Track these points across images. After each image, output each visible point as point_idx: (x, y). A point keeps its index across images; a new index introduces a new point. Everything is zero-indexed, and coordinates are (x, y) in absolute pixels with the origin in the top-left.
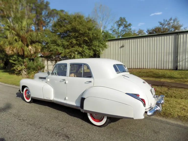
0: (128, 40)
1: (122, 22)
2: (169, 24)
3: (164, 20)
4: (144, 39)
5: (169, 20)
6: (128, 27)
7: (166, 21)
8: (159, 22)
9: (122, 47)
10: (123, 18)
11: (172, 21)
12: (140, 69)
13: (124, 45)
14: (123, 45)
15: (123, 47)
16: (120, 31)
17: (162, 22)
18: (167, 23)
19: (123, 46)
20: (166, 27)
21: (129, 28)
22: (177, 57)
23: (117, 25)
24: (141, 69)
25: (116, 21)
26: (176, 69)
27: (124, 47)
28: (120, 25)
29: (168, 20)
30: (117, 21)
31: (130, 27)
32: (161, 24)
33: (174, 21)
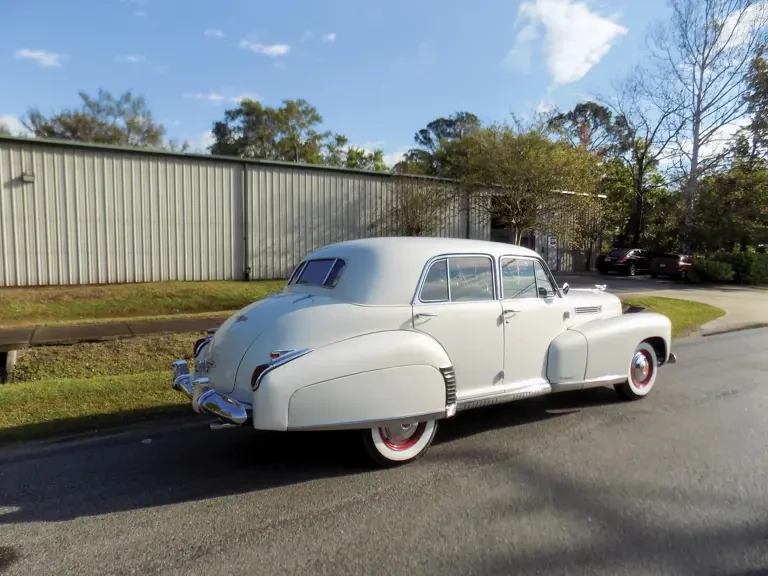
0: (53, 153)
3: (101, 92)
4: (135, 164)
7: (110, 98)
9: (21, 180)
11: (128, 106)
12: (120, 284)
13: (33, 175)
14: (22, 175)
15: (27, 182)
17: (94, 96)
19: (26, 179)
22: (246, 239)
24: (125, 282)
26: (245, 276)
27: (30, 186)
32: (89, 104)
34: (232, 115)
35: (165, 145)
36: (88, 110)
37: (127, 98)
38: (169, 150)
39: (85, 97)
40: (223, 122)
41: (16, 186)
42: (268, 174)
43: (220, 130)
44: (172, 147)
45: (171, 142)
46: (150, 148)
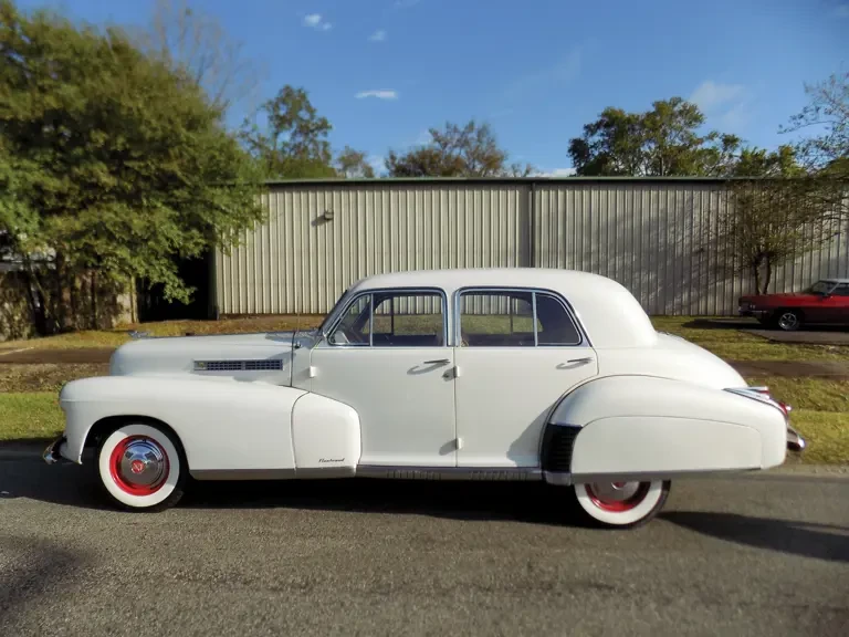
0: (348, 191)
1: (290, 108)
2: (464, 143)
3: (448, 126)
5: (466, 128)
6: (316, 132)
7: (456, 130)
8: (430, 131)
9: (324, 219)
10: (296, 94)
11: (473, 135)
13: (333, 213)
14: (326, 212)
15: (328, 220)
16: (279, 147)
17: (442, 131)
18: (457, 137)
19: (327, 216)
20: (456, 152)
21: (320, 138)
23: (271, 118)
25: (265, 102)
27: (330, 222)
28: (281, 122)
29: (462, 129)
30: (270, 103)
31: (325, 134)
32: (438, 140)
33: (481, 133)
34: (590, 129)
35: (507, 171)
36: (437, 145)
37: (471, 127)
38: (511, 175)
39: (435, 134)
40: (583, 139)
41: (321, 223)
42: (560, 193)
43: (578, 149)
44: (515, 172)
45: (513, 167)
46: (491, 174)
